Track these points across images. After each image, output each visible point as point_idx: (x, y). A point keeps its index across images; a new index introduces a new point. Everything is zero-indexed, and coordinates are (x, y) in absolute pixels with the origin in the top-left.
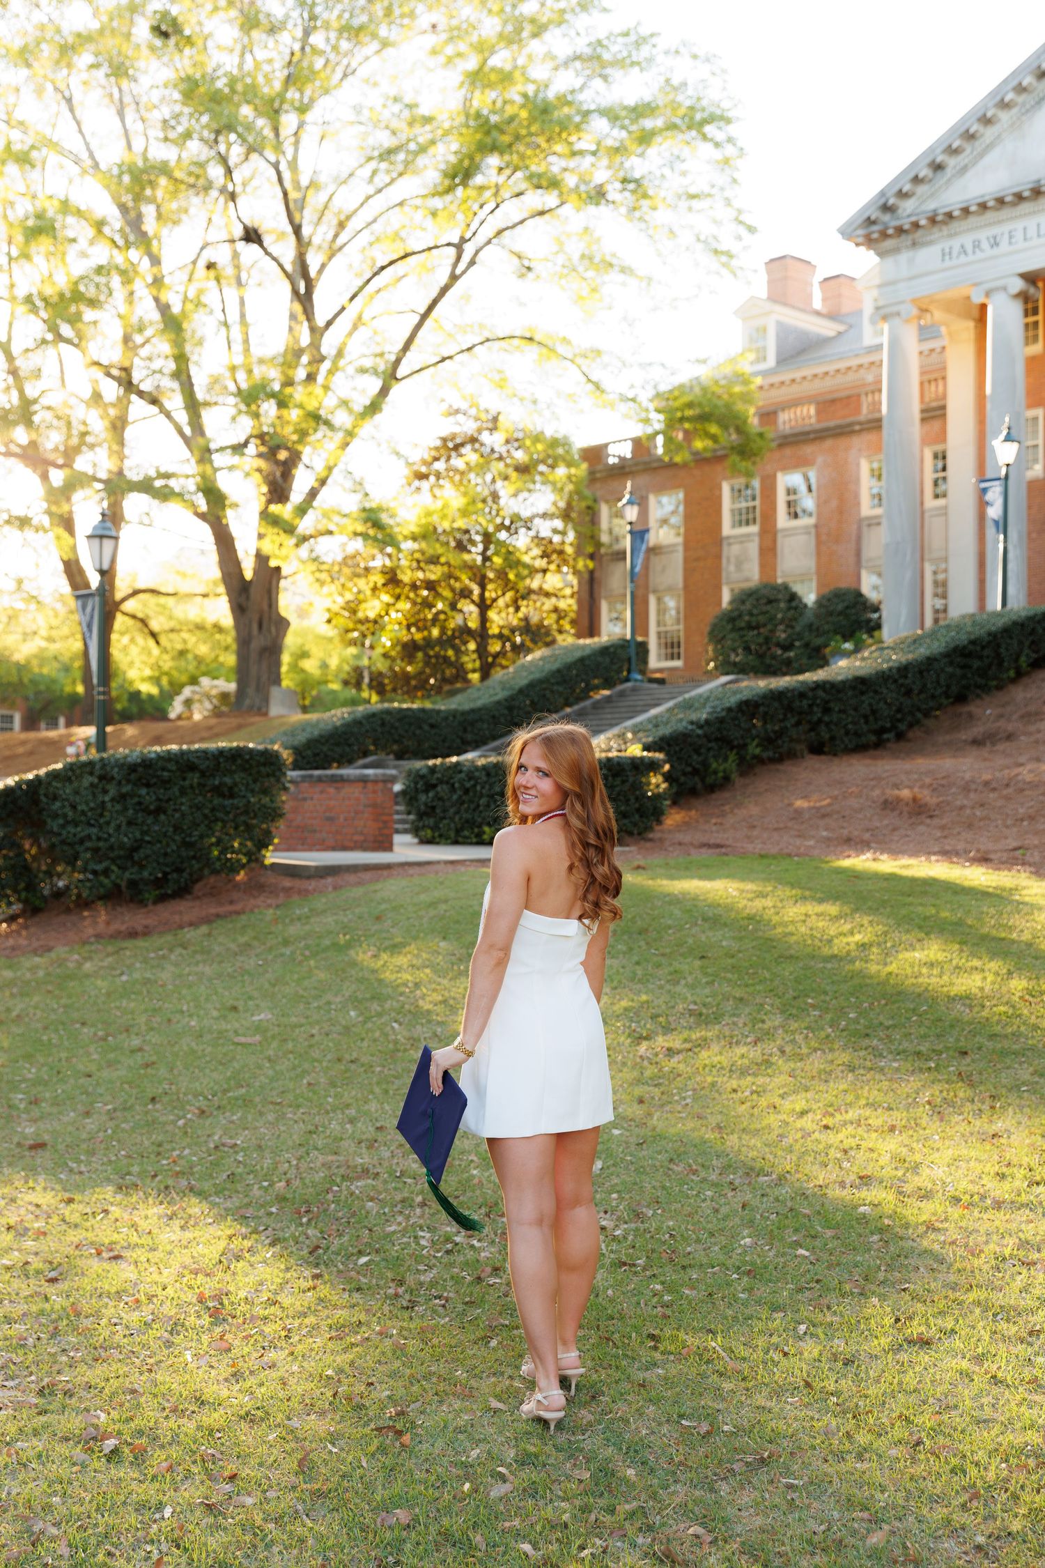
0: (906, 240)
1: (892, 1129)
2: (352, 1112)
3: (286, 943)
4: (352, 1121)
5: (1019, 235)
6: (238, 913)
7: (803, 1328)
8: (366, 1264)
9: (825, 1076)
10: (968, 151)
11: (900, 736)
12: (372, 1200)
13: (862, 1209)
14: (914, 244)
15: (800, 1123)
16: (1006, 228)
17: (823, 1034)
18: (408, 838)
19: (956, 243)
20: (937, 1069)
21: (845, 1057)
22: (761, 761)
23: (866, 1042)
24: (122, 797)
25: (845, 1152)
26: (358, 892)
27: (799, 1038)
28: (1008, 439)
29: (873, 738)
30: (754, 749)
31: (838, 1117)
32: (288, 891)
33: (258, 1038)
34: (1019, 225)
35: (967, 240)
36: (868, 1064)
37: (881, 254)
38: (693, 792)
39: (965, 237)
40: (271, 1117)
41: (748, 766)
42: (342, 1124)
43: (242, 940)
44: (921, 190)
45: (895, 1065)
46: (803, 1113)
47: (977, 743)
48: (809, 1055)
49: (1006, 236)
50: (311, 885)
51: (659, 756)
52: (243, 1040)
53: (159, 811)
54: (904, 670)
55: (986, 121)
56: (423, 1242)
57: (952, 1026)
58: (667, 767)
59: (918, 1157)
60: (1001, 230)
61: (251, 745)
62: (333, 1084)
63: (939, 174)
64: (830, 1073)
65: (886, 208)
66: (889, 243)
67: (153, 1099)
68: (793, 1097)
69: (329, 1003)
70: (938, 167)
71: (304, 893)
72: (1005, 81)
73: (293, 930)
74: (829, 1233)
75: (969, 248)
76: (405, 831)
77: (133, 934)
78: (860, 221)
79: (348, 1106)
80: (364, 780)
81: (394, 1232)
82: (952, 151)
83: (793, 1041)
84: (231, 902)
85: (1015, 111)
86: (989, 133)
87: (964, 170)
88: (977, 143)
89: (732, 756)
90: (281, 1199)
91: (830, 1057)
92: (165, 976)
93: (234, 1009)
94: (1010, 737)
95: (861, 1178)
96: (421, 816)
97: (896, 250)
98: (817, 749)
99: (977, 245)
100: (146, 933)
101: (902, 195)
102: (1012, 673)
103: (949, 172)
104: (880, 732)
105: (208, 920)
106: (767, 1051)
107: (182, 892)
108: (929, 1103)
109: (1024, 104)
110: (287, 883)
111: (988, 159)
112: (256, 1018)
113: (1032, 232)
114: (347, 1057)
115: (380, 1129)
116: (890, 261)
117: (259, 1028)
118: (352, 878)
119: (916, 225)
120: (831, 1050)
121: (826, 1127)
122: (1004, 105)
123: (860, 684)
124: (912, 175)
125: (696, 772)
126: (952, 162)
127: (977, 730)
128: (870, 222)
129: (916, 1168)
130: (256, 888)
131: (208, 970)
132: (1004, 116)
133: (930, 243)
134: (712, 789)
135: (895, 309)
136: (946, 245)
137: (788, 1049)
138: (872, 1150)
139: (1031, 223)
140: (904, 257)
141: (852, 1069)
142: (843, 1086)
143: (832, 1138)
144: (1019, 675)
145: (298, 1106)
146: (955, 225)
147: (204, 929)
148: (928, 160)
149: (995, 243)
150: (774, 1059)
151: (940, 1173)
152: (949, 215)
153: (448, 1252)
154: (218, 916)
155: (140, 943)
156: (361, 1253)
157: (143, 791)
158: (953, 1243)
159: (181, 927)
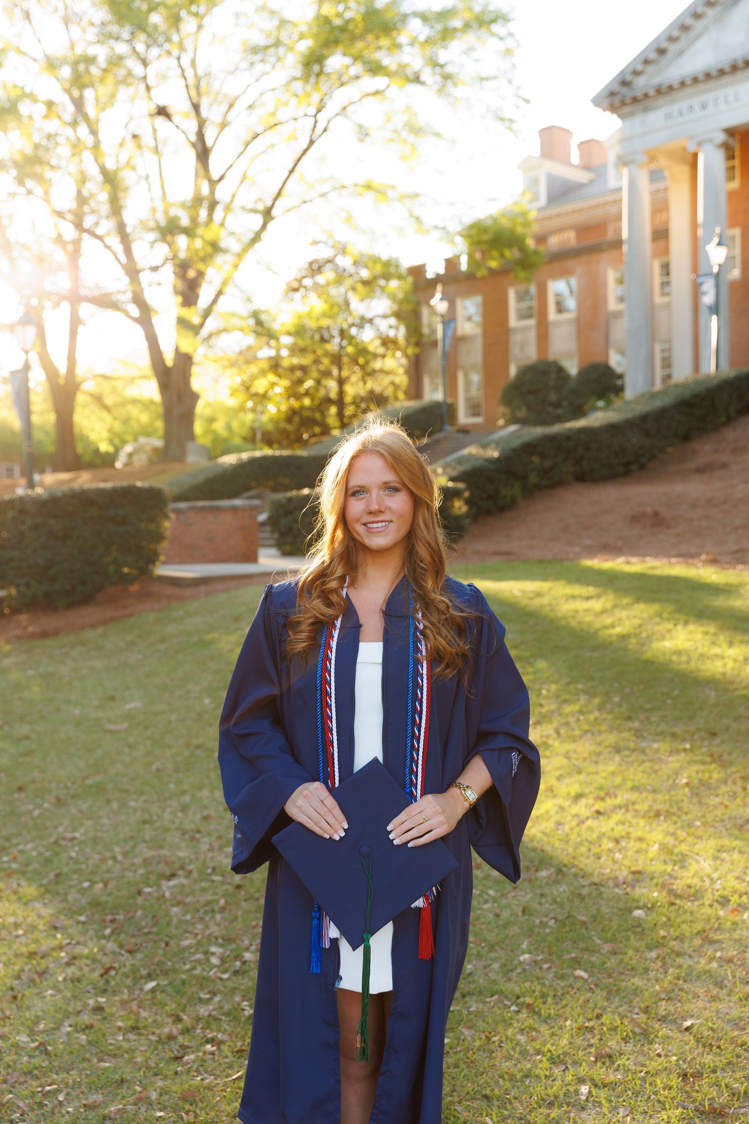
0: (639, 106)
1: (657, 814)
2: (187, 799)
3: (163, 640)
4: (184, 809)
5: (721, 101)
6: (129, 616)
7: (584, 1089)
8: (153, 990)
9: (595, 758)
10: (684, 39)
11: (642, 467)
12: (178, 904)
13: (638, 913)
14: (645, 110)
15: (575, 809)
16: (711, 95)
17: (592, 717)
18: (273, 551)
19: (675, 108)
20: (691, 750)
21: (611, 739)
22: (538, 488)
23: (630, 724)
24: (36, 527)
25: (617, 841)
26: (222, 597)
27: (572, 720)
28: (719, 244)
29: (621, 469)
30: (533, 479)
31: (609, 802)
32: (169, 598)
33: (125, 725)
34: (721, 93)
35: (684, 105)
36: (632, 745)
37: (622, 117)
38: (488, 512)
39: (682, 103)
40: (115, 806)
41: (530, 492)
42: (174, 813)
43: (129, 638)
44: (651, 69)
45: (655, 745)
46: (579, 797)
47: (700, 471)
48: (581, 737)
49: (712, 102)
50: (187, 592)
51: (461, 485)
52: (112, 727)
53: (66, 537)
54: (644, 418)
55: (697, 16)
56: (215, 961)
57: (701, 708)
58: (467, 494)
59: (683, 848)
60: (709, 97)
61: (139, 484)
62: (177, 770)
63: (663, 56)
64: (599, 754)
65: (625, 83)
66: (627, 109)
67: (20, 789)
68: (567, 781)
69: (188, 692)
70: (662, 52)
71: (181, 599)
73: (170, 629)
74: (607, 948)
75: (685, 111)
76: (271, 546)
77: (45, 635)
78: (607, 93)
79: (184, 792)
80: (234, 509)
81: (189, 947)
82: (673, 40)
83: (567, 724)
84: (125, 607)
85: (718, 8)
86: (699, 25)
87: (681, 53)
88: (690, 33)
89: (517, 486)
90: (95, 904)
91: (599, 739)
92: (64, 670)
93: (112, 698)
94: (724, 466)
95: (634, 873)
96: (283, 534)
97: (632, 114)
98: (582, 478)
99: (690, 109)
100: (55, 633)
101: (636, 73)
102: (723, 419)
103: (670, 55)
104: (627, 464)
105: (104, 622)
106: (545, 733)
107: (87, 600)
108: (687, 784)
110: (169, 590)
111: (700, 44)
112: (128, 706)
113: (731, 98)
114: (195, 742)
115: (206, 818)
116: (629, 122)
117: (129, 716)
118: (219, 586)
119: (646, 96)
120: (600, 732)
121: (598, 813)
122: (710, 4)
123: (612, 429)
124: (643, 58)
125: (490, 497)
126: (673, 48)
127: (700, 461)
128: (612, 94)
129: (682, 861)
130: (145, 595)
131: (98, 664)
132: (710, 12)
133: (657, 108)
134: (502, 509)
135: (631, 157)
136: (668, 109)
137: (563, 731)
138: (641, 839)
139: (730, 91)
140: (638, 119)
141: (618, 750)
142: (611, 768)
143: (605, 826)
144: (729, 420)
145: (142, 793)
146: (675, 95)
147: (100, 630)
148: (655, 47)
149: (704, 106)
150: (550, 742)
151: (706, 865)
152: (671, 88)
153: (236, 973)
154: (113, 619)
155: (49, 642)
156: (150, 977)
157: (53, 522)
158: (730, 961)
159: (83, 628)
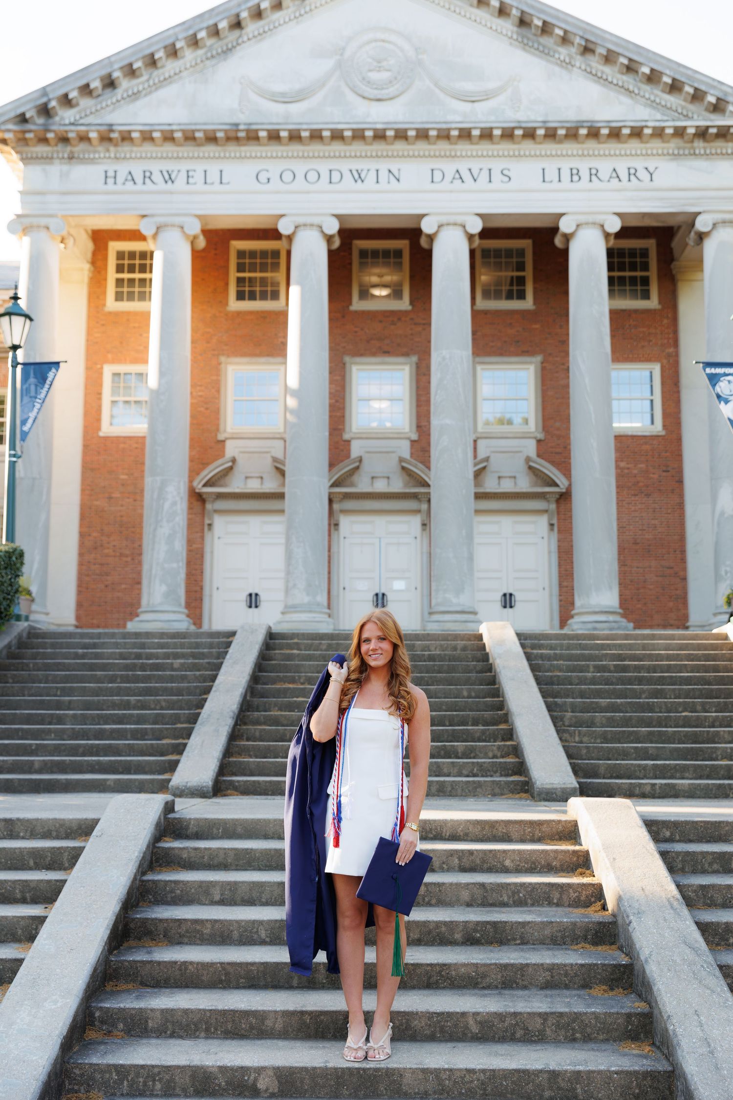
0: (64, 151)
5: (198, 177)
10: (145, 78)
14: (71, 158)
16: (184, 166)
19: (122, 169)
34: (198, 167)
35: (138, 167)
37: (26, 160)
39: (135, 163)
44: (86, 103)
49: (184, 175)
55: (173, 52)
60: (178, 166)
63: (108, 91)
65: (45, 111)
66: (42, 149)
70: (110, 83)
72: (201, 16)
75: (139, 178)
78: (12, 114)
82: (131, 72)
85: (200, 52)
86: (170, 66)
87: (135, 96)
88: (156, 73)
99: (147, 176)
101: (66, 101)
103: (119, 92)
109: (211, 48)
111: (163, 93)
113: (213, 176)
116: (37, 171)
119: (84, 138)
122: (194, 42)
124: (83, 82)
126: (125, 85)
128: (23, 119)
132: (189, 55)
133: (92, 161)
135: (43, 221)
136: (111, 168)
139: (213, 169)
140: (56, 169)
146: (125, 149)
148: (104, 72)
149: (169, 178)
152: (126, 137)
